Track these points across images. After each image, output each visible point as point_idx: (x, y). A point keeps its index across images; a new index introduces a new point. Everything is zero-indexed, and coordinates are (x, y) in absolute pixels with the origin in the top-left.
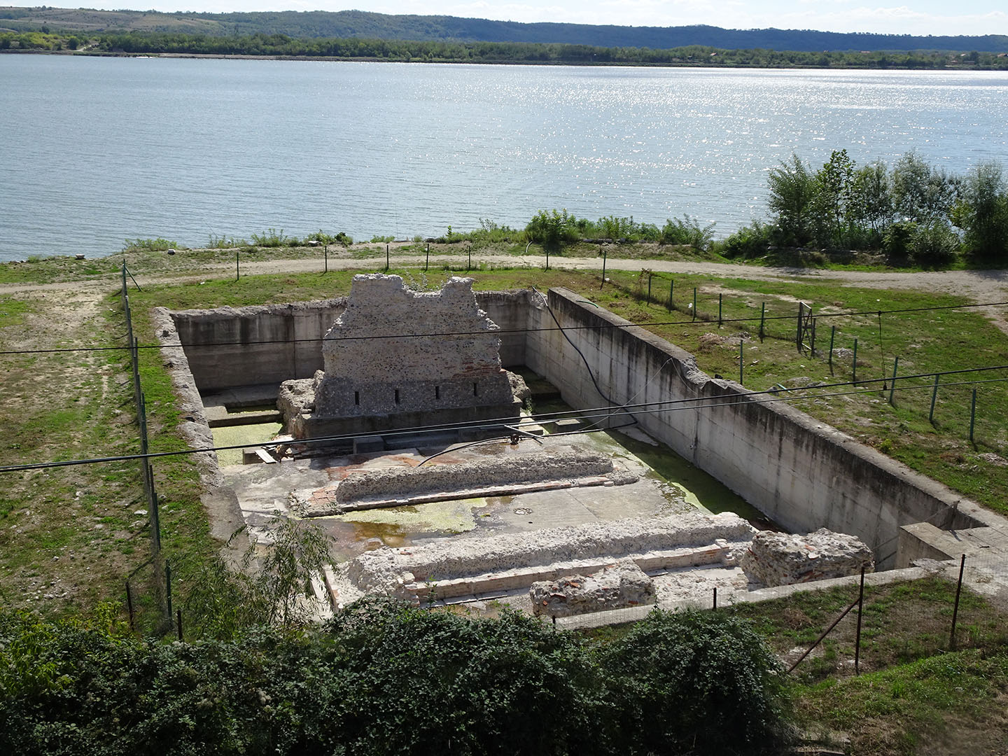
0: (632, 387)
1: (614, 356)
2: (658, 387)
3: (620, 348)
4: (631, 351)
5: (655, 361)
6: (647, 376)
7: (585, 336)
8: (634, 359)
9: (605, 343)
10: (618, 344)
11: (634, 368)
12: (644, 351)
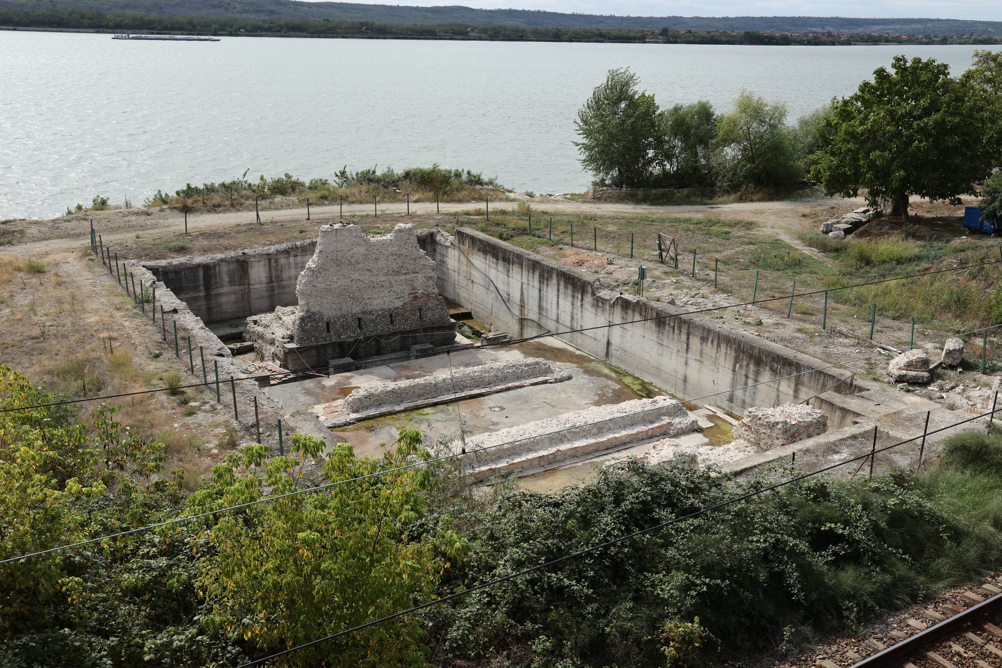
0: (544, 304)
1: (525, 281)
2: (569, 304)
3: (531, 274)
4: (541, 276)
5: (566, 283)
6: (558, 295)
7: (494, 266)
8: (545, 282)
9: (515, 270)
10: (529, 272)
11: (545, 289)
12: (554, 276)
